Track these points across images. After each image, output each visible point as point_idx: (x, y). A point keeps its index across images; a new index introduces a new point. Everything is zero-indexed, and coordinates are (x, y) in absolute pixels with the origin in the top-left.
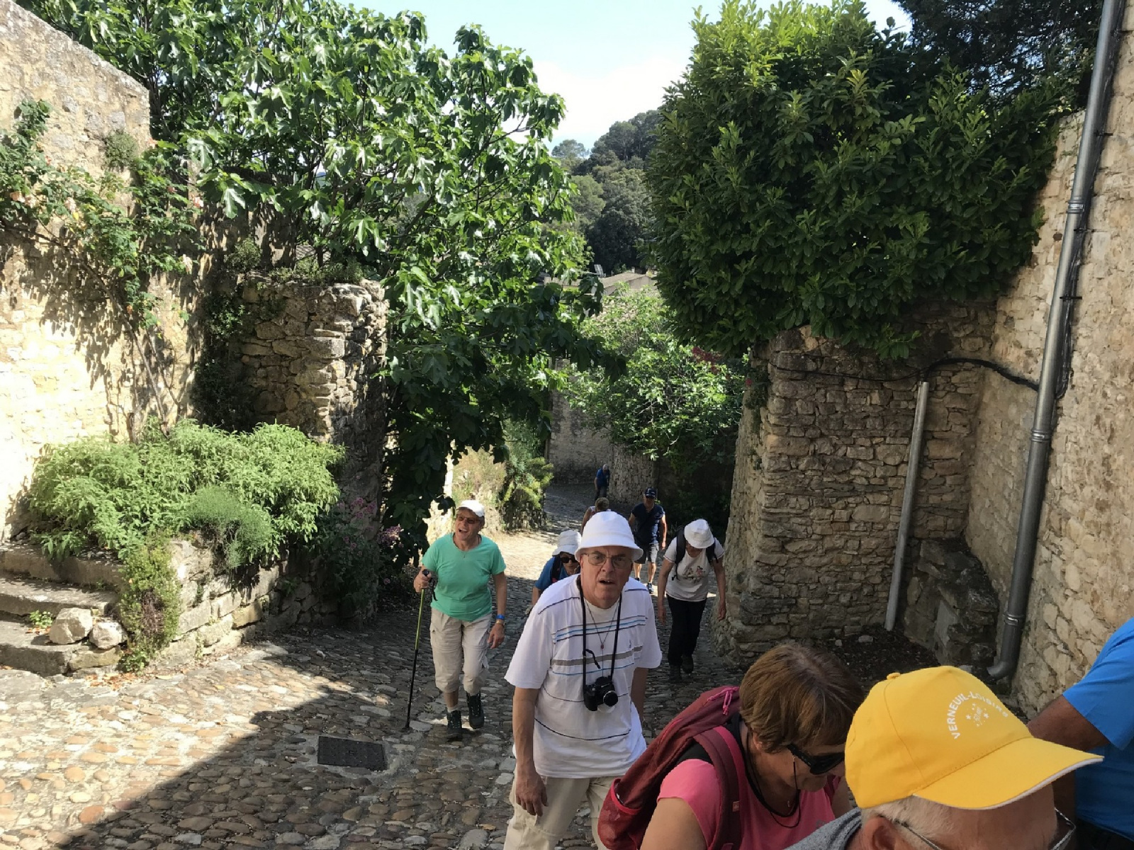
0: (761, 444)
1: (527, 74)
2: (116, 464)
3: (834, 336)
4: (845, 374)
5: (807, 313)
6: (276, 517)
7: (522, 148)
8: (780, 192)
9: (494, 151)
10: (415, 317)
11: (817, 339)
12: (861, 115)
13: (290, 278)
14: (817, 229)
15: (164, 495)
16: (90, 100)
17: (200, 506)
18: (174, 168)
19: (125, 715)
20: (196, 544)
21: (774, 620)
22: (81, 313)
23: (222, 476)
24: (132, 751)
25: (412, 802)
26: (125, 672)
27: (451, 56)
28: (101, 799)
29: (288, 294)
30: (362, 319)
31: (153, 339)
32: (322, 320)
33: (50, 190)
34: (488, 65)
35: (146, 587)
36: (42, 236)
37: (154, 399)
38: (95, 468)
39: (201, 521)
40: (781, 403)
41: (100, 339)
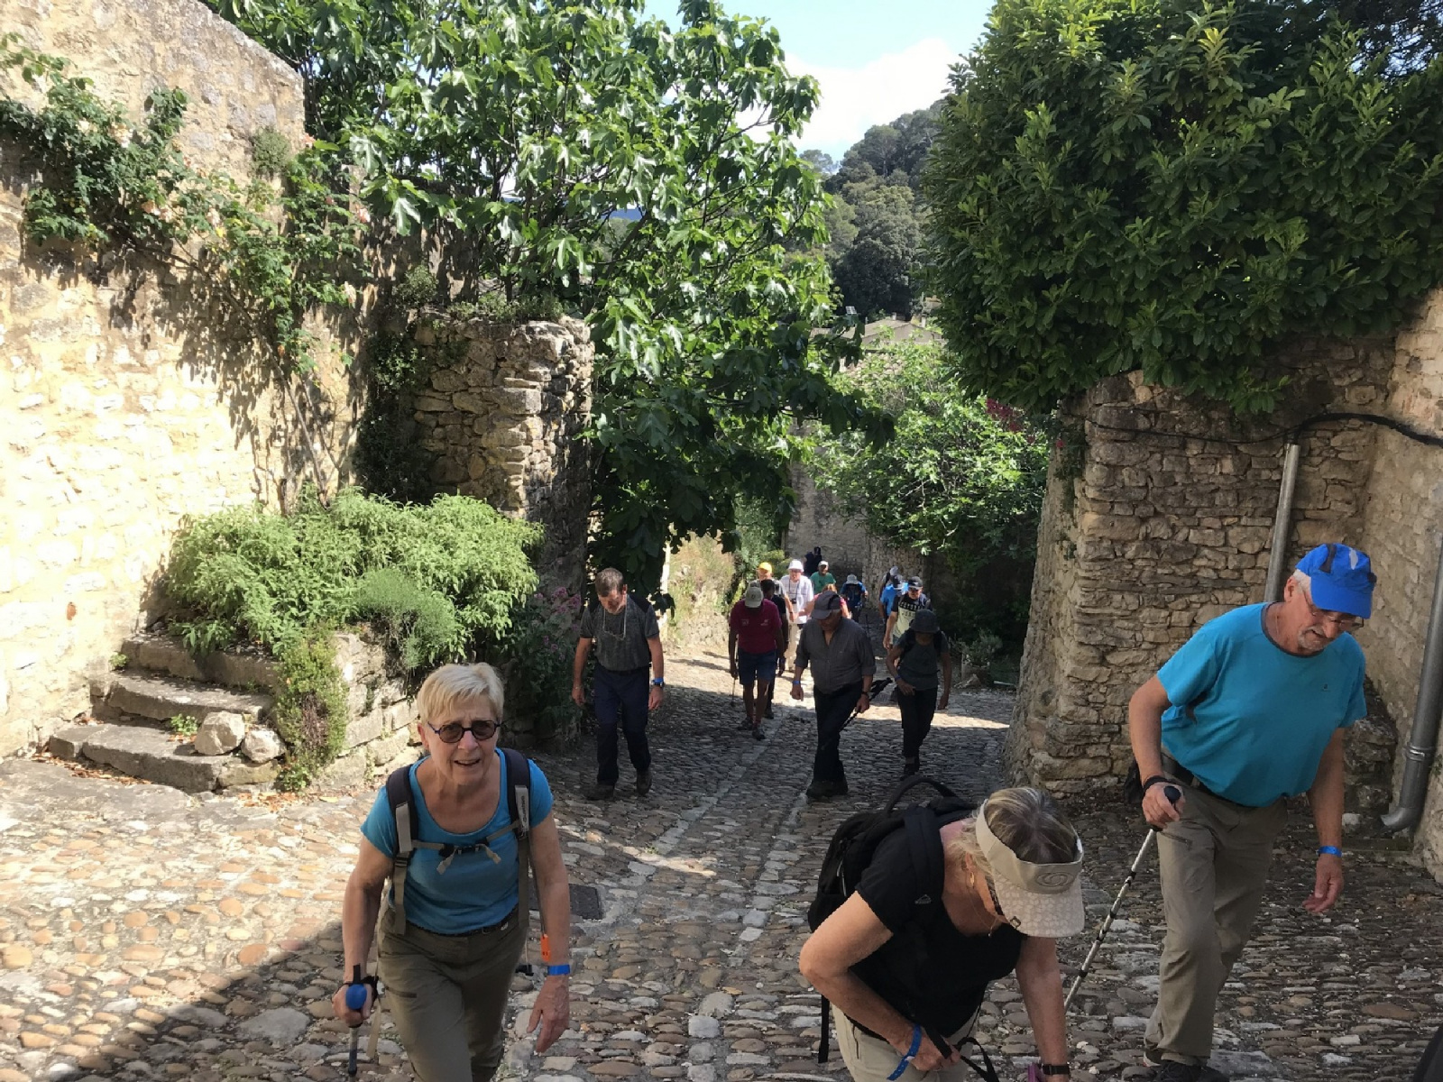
0: (1076, 525)
1: (771, 50)
2: (267, 539)
3: (1174, 384)
4: (1187, 435)
5: (1137, 354)
6: (462, 608)
7: (762, 148)
8: (1105, 195)
9: (726, 152)
10: (627, 363)
11: (1151, 389)
12: (1217, 90)
13: (474, 315)
14: (1153, 242)
15: (326, 578)
16: (235, 90)
17: (370, 591)
18: (334, 174)
19: (286, 841)
20: (364, 638)
21: (1092, 751)
22: (224, 355)
23: (394, 557)
24: (297, 883)
25: (638, 957)
26: (284, 790)
27: (674, 30)
28: (264, 936)
29: (471, 334)
30: (562, 365)
31: (307, 389)
32: (513, 367)
33: (188, 199)
34: (722, 39)
35: (307, 689)
36: (181, 260)
37: (310, 463)
38: (243, 544)
39: (372, 611)
40: (1102, 470)
41: (246, 387)
